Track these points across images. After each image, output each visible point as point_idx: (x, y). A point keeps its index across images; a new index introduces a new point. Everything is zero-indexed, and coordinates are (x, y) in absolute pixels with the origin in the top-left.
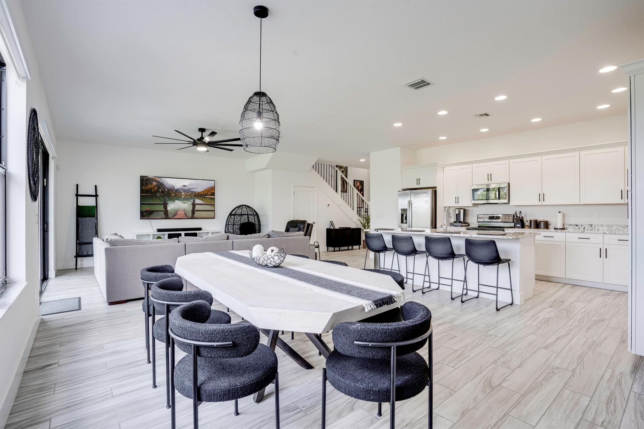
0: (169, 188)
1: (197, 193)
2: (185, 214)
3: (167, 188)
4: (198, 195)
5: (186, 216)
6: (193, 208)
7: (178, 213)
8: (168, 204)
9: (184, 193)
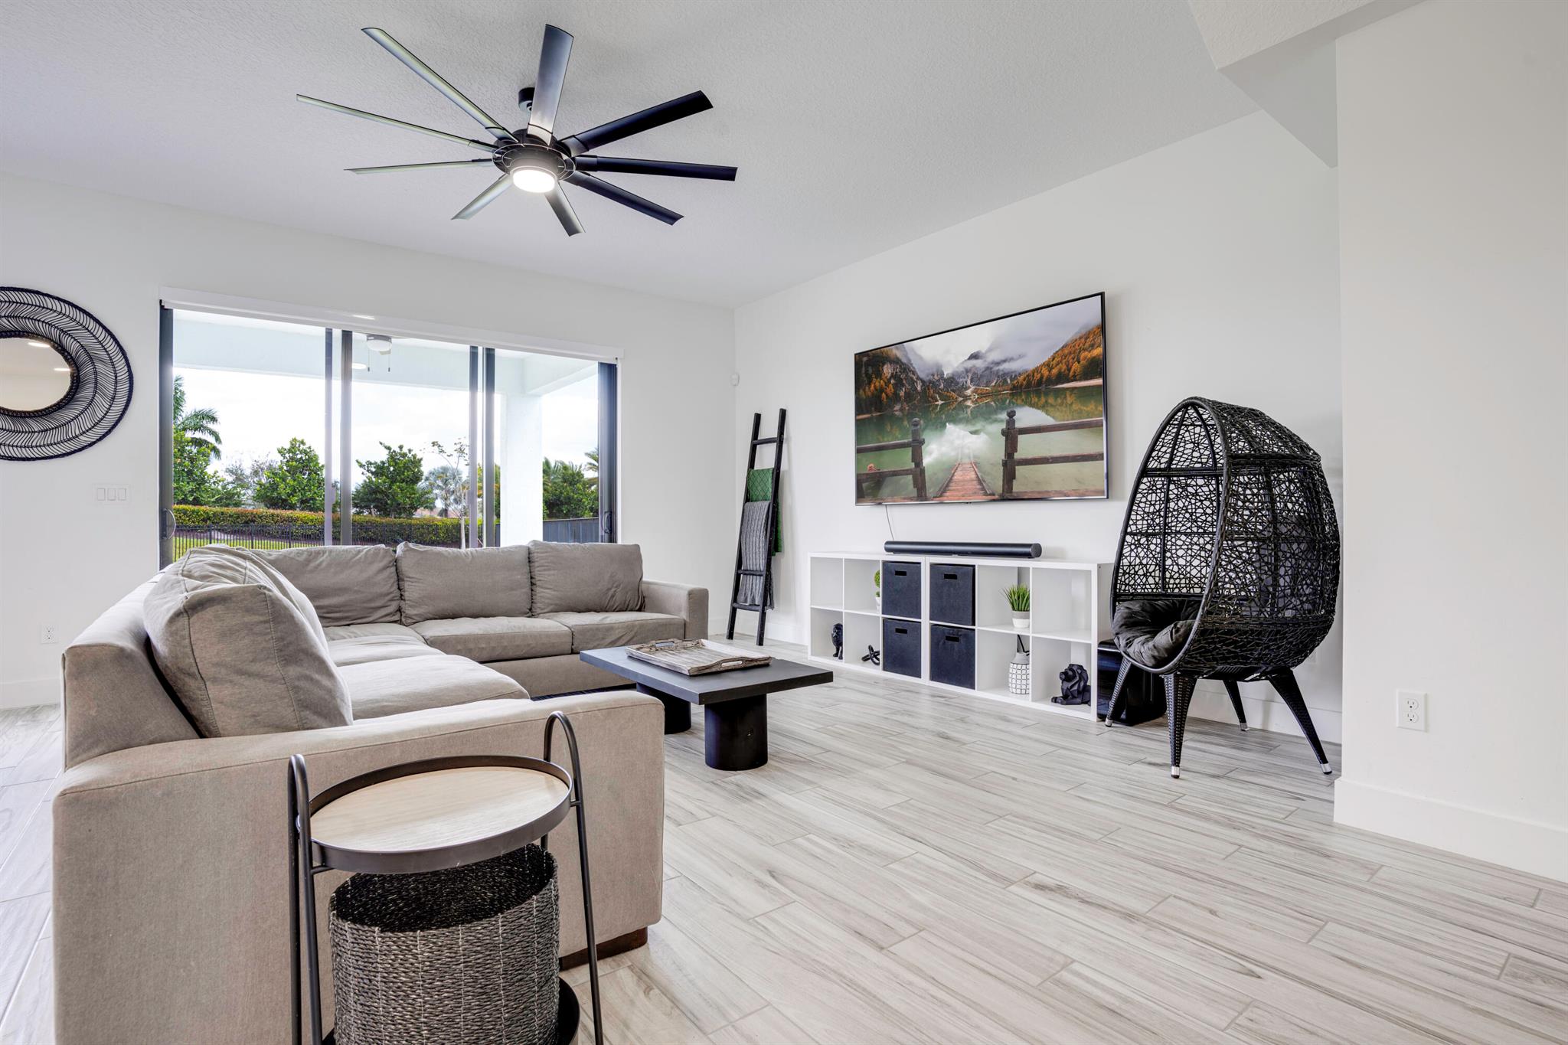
0: (926, 379)
1: (1021, 379)
2: (980, 481)
3: (923, 382)
4: (1029, 385)
5: (983, 489)
6: (1009, 451)
7: (958, 476)
8: (922, 442)
9: (973, 388)
